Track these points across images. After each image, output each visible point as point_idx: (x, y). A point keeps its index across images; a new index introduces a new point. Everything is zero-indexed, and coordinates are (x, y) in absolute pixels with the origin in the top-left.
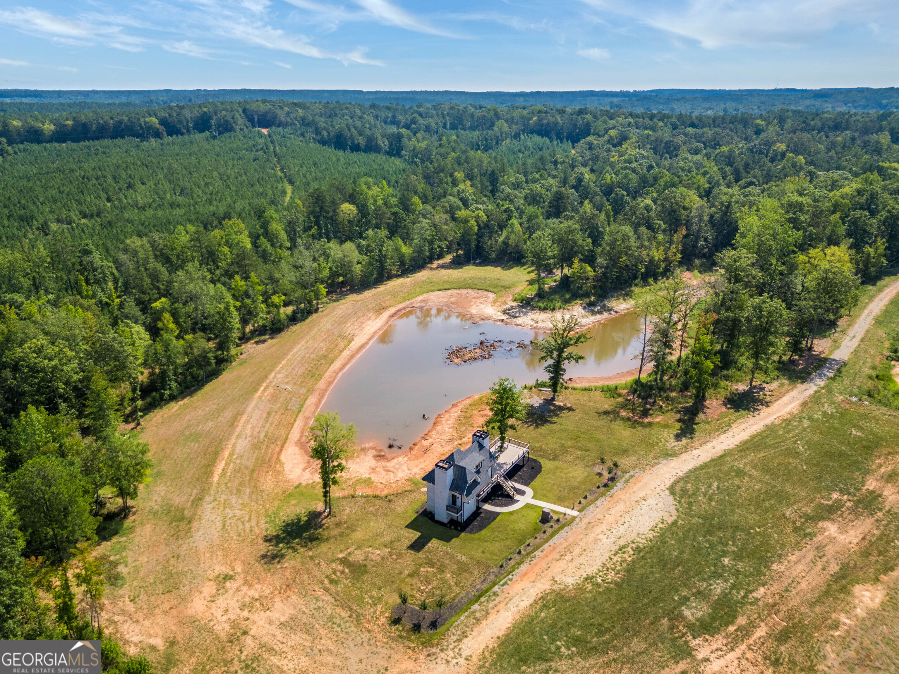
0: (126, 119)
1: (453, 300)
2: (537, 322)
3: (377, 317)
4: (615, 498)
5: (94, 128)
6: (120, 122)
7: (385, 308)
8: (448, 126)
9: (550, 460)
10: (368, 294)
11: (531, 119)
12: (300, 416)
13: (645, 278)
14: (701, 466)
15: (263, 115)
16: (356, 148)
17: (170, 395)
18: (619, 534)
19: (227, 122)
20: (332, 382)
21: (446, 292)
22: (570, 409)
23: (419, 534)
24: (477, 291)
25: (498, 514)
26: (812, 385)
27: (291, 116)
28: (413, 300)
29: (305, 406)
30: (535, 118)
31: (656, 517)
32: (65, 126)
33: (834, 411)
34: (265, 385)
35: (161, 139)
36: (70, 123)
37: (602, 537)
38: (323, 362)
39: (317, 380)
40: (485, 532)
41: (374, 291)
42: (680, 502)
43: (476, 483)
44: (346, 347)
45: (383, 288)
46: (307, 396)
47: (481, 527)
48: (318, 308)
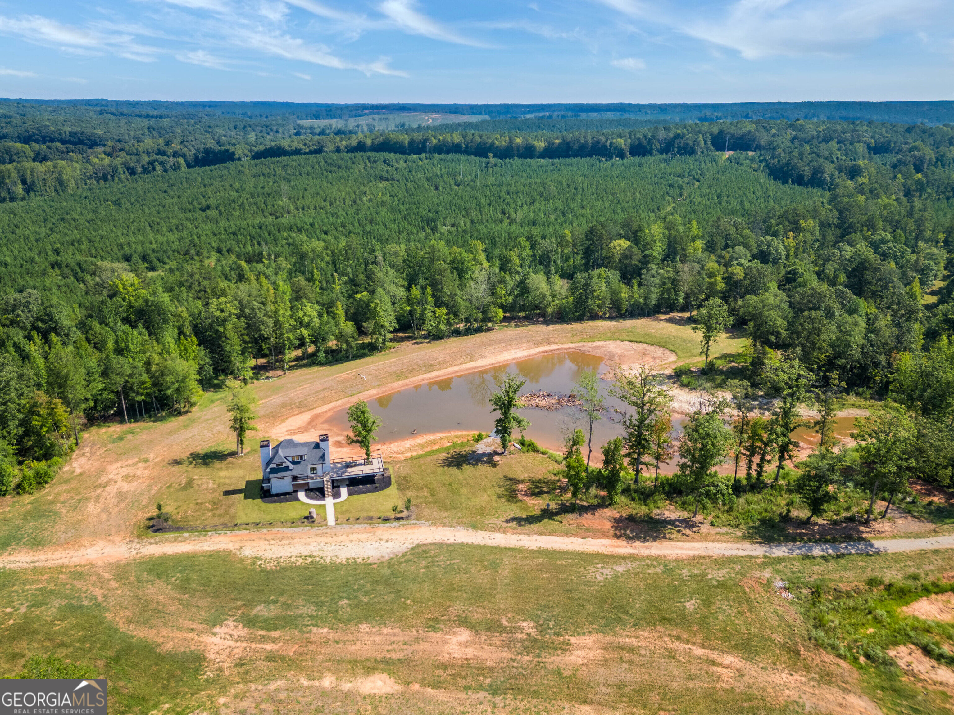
1: (629, 353)
4: (374, 530)
9: (398, 488)
14: (478, 545)
15: (740, 138)
17: (319, 361)
18: (326, 549)
23: (243, 487)
24: (666, 351)
25: (299, 500)
26: (765, 549)
27: (773, 139)
29: (361, 394)
31: (370, 553)
34: (355, 370)
37: (315, 544)
38: (424, 369)
39: (399, 380)
40: (271, 505)
41: (565, 326)
42: (403, 556)
43: (287, 469)
44: (461, 364)
45: (576, 326)
46: (373, 387)
47: (275, 502)
48: (492, 329)
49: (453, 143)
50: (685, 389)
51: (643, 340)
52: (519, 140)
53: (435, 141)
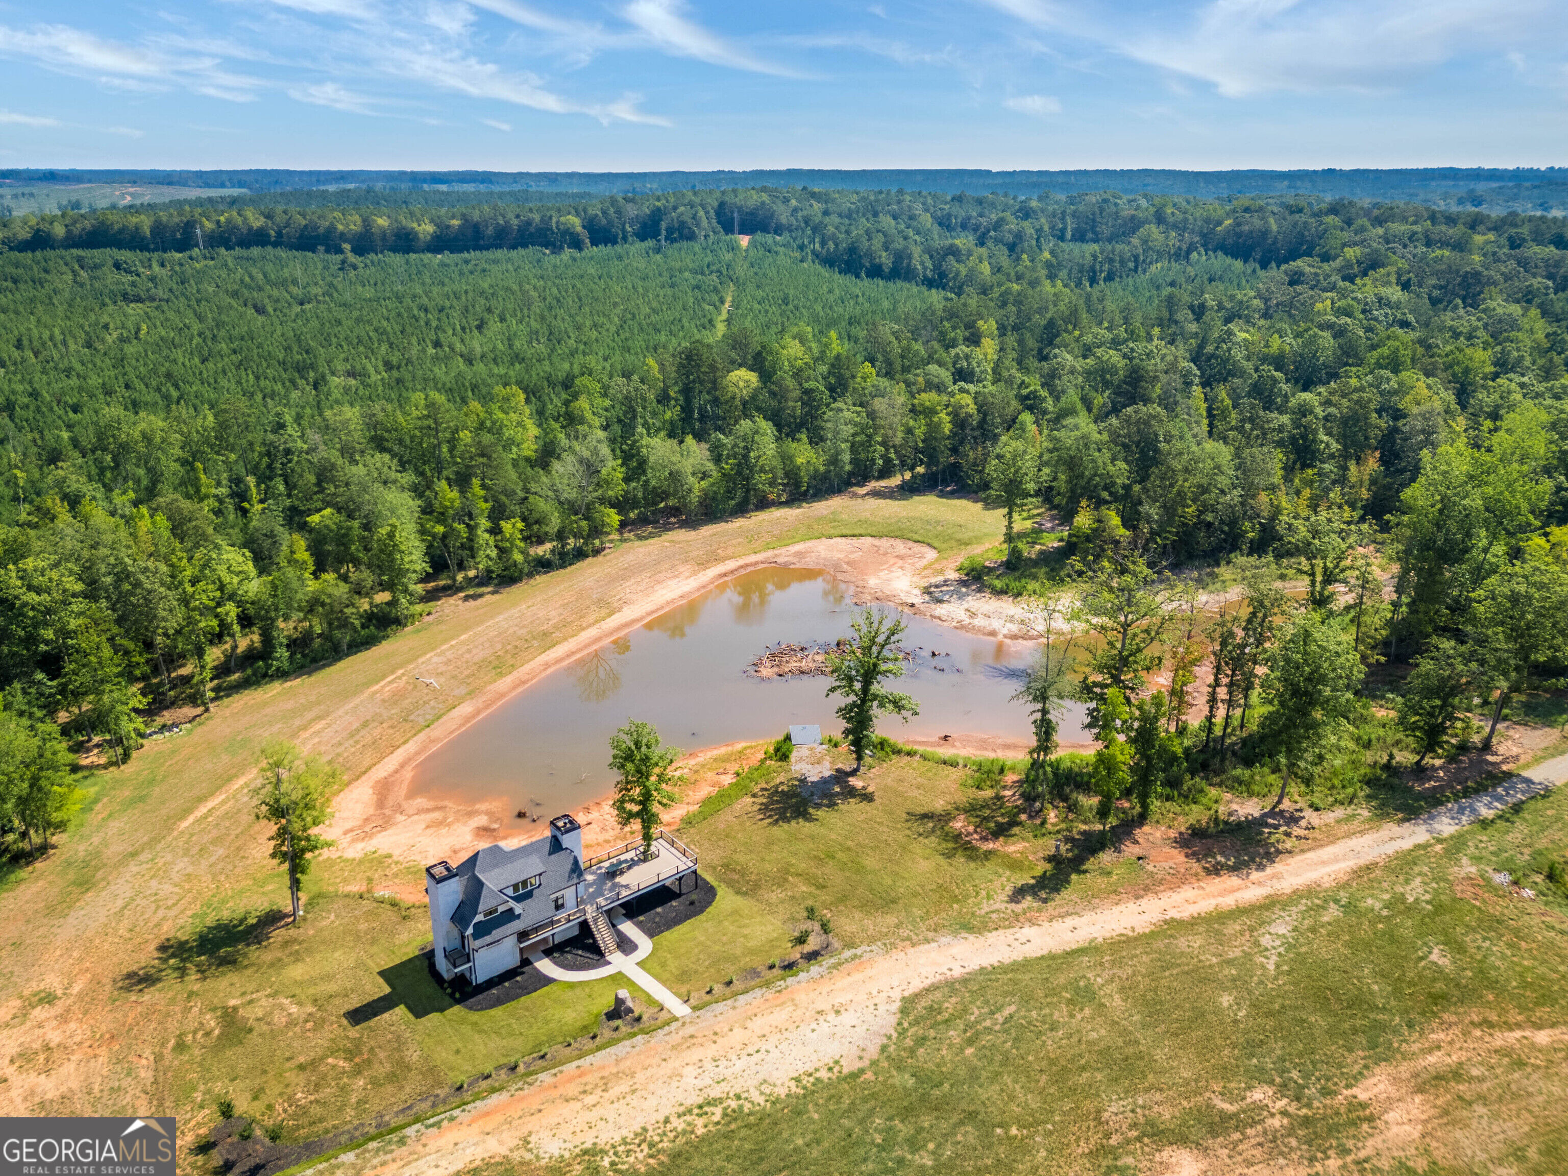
0: (537, 217)
1: (856, 556)
2: (973, 615)
3: (694, 573)
4: (784, 996)
5: (490, 231)
6: (529, 223)
7: (719, 560)
8: (1069, 235)
9: (738, 892)
10: (707, 531)
11: (1219, 223)
12: (422, 736)
13: (1258, 548)
14: (1015, 963)
15: (752, 214)
16: (875, 272)
17: (278, 669)
18: (728, 1073)
19: (682, 224)
20: (524, 682)
21: (855, 541)
22: (868, 797)
23: (387, 990)
24: (911, 544)
25: (549, 981)
26: (1424, 828)
27: (800, 214)
28: (783, 551)
29: (445, 718)
30: (1228, 222)
31: (830, 1051)
32: (448, 227)
33: (1428, 897)
34: (401, 672)
35: (580, 249)
36: (456, 222)
37: (690, 1071)
38: (536, 644)
39: (501, 675)
40: (497, 1012)
41: (721, 527)
42: (902, 1033)
43: (510, 915)
44: (597, 621)
45: (739, 523)
46: (460, 701)
47: (498, 1002)
48: (603, 549)
49: (250, 229)
50: (1005, 597)
51: (862, 531)
52: (382, 222)
53: (209, 225)
